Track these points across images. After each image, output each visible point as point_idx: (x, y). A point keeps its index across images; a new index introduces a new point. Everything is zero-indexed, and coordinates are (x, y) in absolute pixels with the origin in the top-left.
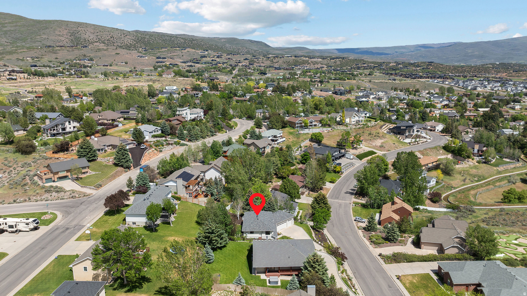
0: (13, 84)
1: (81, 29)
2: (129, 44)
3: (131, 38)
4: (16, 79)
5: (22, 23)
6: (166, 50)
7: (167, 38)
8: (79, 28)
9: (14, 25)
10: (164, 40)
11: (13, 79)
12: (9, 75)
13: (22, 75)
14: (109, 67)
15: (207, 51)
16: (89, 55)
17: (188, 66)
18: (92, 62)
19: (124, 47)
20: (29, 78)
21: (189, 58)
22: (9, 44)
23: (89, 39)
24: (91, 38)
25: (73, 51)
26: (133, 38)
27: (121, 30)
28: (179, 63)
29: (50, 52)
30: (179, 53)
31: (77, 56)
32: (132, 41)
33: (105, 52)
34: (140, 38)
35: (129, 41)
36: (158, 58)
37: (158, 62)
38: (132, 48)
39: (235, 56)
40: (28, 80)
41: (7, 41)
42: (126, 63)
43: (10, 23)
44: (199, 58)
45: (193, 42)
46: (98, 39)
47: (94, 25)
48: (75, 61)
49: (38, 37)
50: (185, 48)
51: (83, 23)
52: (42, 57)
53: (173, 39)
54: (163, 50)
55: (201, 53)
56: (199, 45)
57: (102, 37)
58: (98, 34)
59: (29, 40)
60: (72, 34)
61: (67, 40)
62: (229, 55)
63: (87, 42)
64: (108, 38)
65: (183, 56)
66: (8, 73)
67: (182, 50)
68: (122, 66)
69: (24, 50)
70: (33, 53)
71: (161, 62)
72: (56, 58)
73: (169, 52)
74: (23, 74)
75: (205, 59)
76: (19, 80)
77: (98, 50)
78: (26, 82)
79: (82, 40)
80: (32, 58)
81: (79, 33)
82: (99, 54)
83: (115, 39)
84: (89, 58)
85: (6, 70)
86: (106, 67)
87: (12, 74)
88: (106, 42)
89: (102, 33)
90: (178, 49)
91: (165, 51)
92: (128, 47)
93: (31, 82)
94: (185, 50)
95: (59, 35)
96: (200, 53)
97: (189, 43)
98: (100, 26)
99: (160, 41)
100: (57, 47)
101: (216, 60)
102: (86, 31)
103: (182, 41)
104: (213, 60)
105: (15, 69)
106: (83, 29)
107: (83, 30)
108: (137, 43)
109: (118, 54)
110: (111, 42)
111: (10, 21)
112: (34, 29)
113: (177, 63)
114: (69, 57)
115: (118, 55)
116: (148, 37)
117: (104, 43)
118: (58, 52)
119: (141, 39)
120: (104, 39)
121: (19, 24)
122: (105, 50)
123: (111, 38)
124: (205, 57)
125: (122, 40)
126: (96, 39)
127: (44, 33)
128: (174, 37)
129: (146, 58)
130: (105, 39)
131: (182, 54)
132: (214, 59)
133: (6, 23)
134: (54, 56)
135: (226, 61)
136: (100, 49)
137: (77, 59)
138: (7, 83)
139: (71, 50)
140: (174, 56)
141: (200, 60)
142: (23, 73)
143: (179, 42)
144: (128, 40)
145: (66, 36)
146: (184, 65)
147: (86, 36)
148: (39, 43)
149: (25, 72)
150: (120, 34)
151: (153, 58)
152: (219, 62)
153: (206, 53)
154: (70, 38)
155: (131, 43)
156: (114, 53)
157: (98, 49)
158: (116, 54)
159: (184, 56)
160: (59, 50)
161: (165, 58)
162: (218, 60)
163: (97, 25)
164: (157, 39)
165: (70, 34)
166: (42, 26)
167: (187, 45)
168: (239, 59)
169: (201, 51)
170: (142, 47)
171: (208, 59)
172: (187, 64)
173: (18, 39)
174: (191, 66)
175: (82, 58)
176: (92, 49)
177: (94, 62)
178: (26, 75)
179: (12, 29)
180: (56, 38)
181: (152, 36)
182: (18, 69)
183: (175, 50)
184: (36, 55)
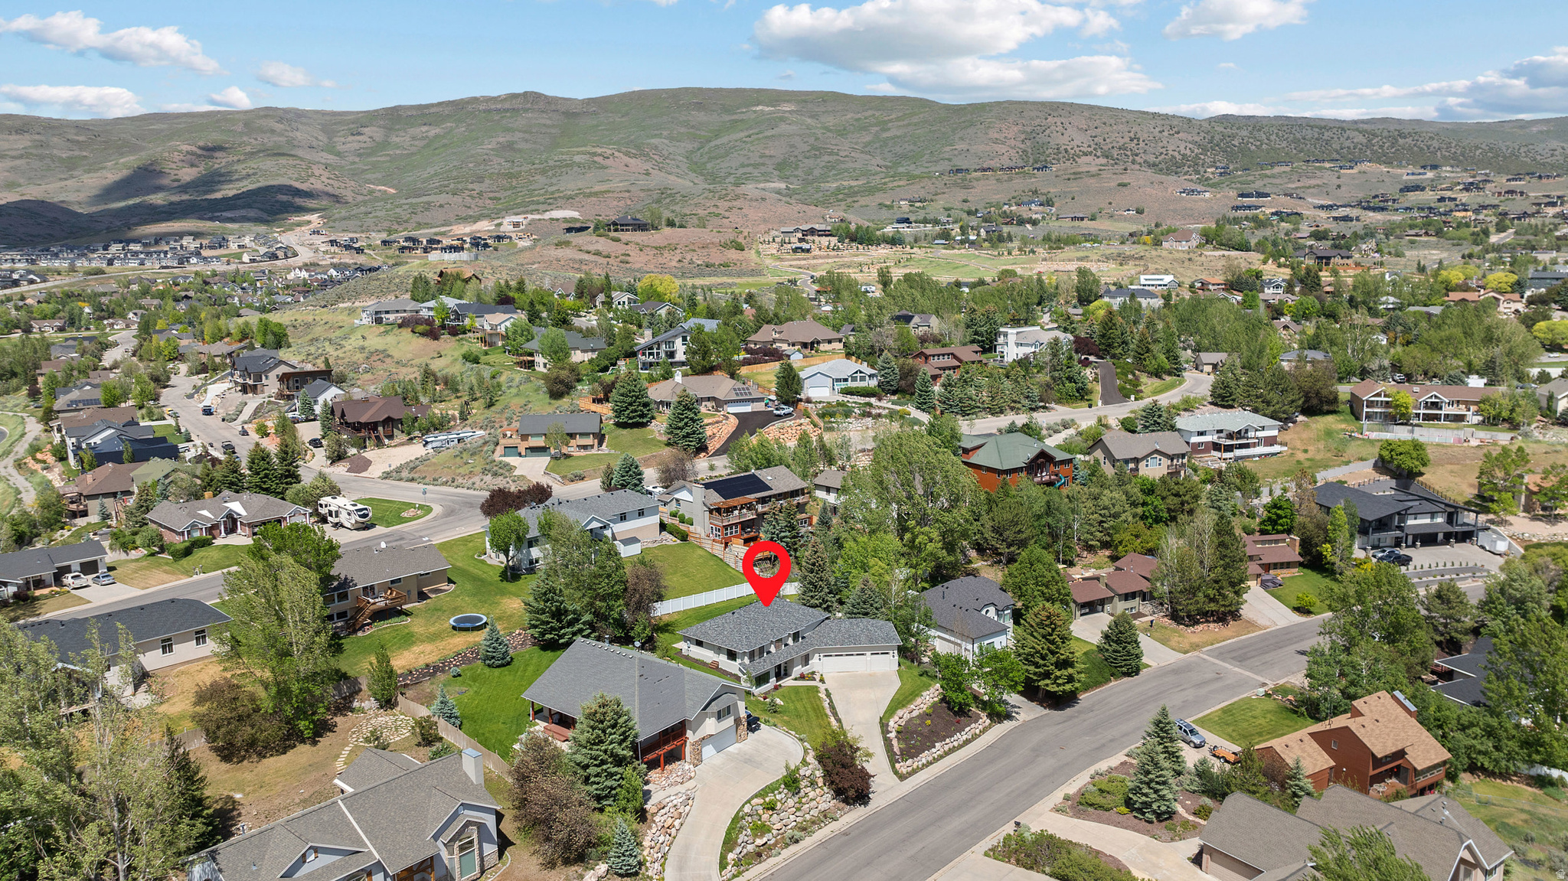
0: (798, 262)
1: (1056, 119)
2: (1179, 157)
3: (1190, 139)
4: (808, 251)
5: (921, 116)
6: (1288, 169)
7: (1309, 133)
8: (1050, 119)
9: (906, 122)
10: (1296, 141)
11: (803, 250)
12: (801, 240)
13: (825, 241)
14: (1086, 223)
15: (1434, 167)
16: (1045, 191)
17: (1335, 219)
18: (1047, 209)
19: (1163, 166)
20: (838, 249)
21: (1360, 195)
22: (884, 170)
23: (1069, 148)
24: (1077, 142)
25: (1010, 179)
26: (1197, 139)
27: (1166, 117)
28: (1308, 209)
29: (955, 184)
30: (1330, 179)
31: (1015, 194)
32: (1191, 146)
33: (1092, 181)
34: (1217, 138)
35: (1182, 148)
36: (1242, 195)
37: (1236, 208)
38: (1186, 168)
39: (1544, 181)
40: (835, 253)
41: (881, 163)
42: (1140, 212)
43: (898, 119)
44: (1392, 190)
45: (1401, 141)
46: (1093, 146)
47: (1091, 107)
48: (1006, 207)
49: (948, 149)
50: (1354, 162)
51: (1064, 104)
52: (934, 198)
53: (1327, 135)
54: (1277, 170)
55: (1411, 177)
56: (1422, 149)
57: (1108, 140)
58: (1099, 130)
59: (926, 156)
60: (1030, 136)
61: (1013, 152)
62: (1520, 180)
63: (1061, 156)
64: (1122, 142)
65: (1339, 186)
66: (800, 235)
67: (1341, 168)
68: (1125, 219)
69: (901, 183)
70: (917, 190)
71: (1249, 208)
72: (965, 201)
73: (1295, 177)
74: (828, 238)
75: (1413, 197)
76: (816, 252)
77: (1072, 177)
78: (828, 257)
79: (1050, 151)
80: (910, 201)
81: (1048, 132)
82: (1074, 187)
83: (1142, 144)
84: (1043, 198)
85: (797, 230)
86: (1077, 223)
87: (809, 238)
88: (1115, 153)
89: (1108, 129)
90: (1327, 165)
91: (1280, 175)
92: (1172, 167)
93: (837, 256)
94: (1351, 168)
95: (996, 141)
96: (1405, 177)
97: (1381, 147)
98: (1107, 108)
99: (1284, 144)
100: (975, 171)
101: (1455, 199)
102: (1067, 125)
103: (1360, 139)
104: (1442, 199)
105: (817, 227)
106: (1058, 120)
107: (1059, 124)
108: (1205, 150)
109: (1124, 185)
110: (1129, 153)
111: (900, 114)
112: (943, 130)
113: (1299, 211)
114: (996, 198)
115: (1124, 189)
116: (1244, 133)
117: (1107, 157)
118: (975, 183)
119: (1222, 140)
120: (1110, 146)
121: (915, 119)
122: (1093, 176)
123: (1132, 140)
124: (1418, 188)
125: (1161, 144)
126: (1089, 146)
127: (962, 139)
128: (1335, 130)
129: (1207, 195)
130: (1115, 144)
131: (1338, 182)
132: (1448, 194)
133: (890, 121)
134: (962, 194)
135: (1496, 202)
136: (1080, 173)
137: (1013, 201)
138: (789, 260)
139: (1006, 177)
140: (1309, 187)
141: (1394, 200)
142: (830, 235)
143: (1347, 143)
144: (1179, 146)
145: (1013, 143)
146: (1323, 214)
147: (1063, 141)
148: (946, 162)
149: (834, 232)
150: (1157, 129)
151: (1226, 197)
152: (1462, 204)
153: (1430, 175)
154: (1022, 146)
155: (1188, 152)
156: (1113, 184)
157: (1074, 173)
158: (1119, 185)
159: (1343, 188)
160: (977, 179)
161: (1267, 195)
162: (1464, 197)
163: (1099, 108)
164: (1273, 137)
165: (1023, 136)
166: (963, 119)
167: (1374, 152)
168: (1560, 193)
169: (1410, 169)
170: (1218, 164)
171: (1429, 196)
172: (1335, 214)
173: (904, 157)
174: (1346, 219)
175: (1025, 199)
176: (1060, 173)
177: (1054, 209)
178: (834, 240)
179: (898, 134)
180: (988, 148)
181: (1259, 130)
182: (823, 227)
183: (1317, 168)
184: (922, 194)
